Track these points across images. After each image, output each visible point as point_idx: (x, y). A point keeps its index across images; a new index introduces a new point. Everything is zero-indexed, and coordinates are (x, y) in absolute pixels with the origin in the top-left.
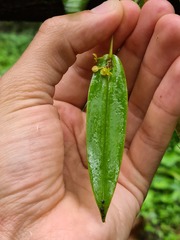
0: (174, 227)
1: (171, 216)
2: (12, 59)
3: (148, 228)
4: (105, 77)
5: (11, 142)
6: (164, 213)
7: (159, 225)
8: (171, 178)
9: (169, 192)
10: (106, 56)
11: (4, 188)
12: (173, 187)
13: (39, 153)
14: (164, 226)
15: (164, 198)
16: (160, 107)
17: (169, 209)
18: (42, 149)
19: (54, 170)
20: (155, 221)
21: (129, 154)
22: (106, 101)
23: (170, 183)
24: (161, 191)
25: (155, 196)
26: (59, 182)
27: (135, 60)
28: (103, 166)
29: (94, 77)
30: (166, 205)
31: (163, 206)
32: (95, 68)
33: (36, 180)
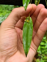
0: (46, 55)
1: (45, 52)
2: (3, 11)
3: (39, 55)
4: (28, 22)
5: (5, 38)
6: (43, 51)
7: (42, 54)
8: (45, 42)
9: (44, 46)
10: (28, 17)
11: (3, 49)
12: (45, 44)
13: (11, 41)
14: (43, 55)
15: (43, 47)
16: (41, 30)
17: (44, 50)
18: (12, 40)
19: (15, 45)
20: (41, 53)
21: (33, 41)
22: (28, 28)
23: (45, 43)
24: (42, 46)
25: (41, 47)
26: (16, 48)
27: (35, 19)
28: (27, 44)
29: (25, 22)
30: (44, 49)
31: (43, 49)
32: (25, 20)
33: (10, 47)
